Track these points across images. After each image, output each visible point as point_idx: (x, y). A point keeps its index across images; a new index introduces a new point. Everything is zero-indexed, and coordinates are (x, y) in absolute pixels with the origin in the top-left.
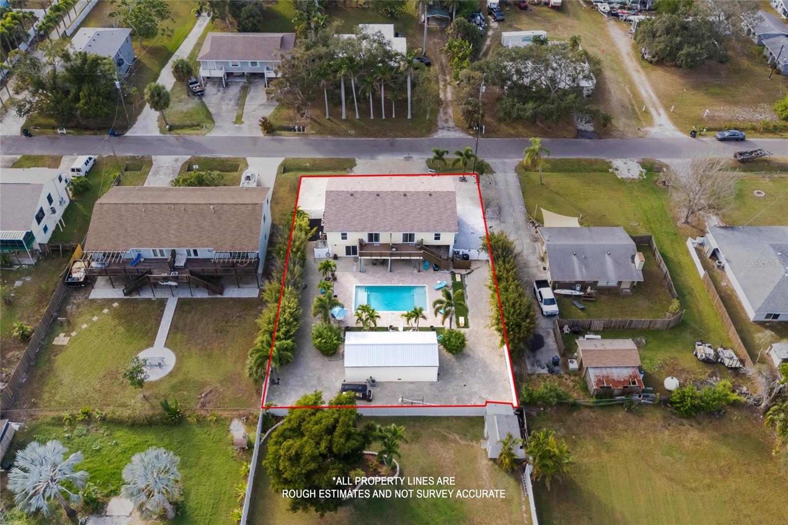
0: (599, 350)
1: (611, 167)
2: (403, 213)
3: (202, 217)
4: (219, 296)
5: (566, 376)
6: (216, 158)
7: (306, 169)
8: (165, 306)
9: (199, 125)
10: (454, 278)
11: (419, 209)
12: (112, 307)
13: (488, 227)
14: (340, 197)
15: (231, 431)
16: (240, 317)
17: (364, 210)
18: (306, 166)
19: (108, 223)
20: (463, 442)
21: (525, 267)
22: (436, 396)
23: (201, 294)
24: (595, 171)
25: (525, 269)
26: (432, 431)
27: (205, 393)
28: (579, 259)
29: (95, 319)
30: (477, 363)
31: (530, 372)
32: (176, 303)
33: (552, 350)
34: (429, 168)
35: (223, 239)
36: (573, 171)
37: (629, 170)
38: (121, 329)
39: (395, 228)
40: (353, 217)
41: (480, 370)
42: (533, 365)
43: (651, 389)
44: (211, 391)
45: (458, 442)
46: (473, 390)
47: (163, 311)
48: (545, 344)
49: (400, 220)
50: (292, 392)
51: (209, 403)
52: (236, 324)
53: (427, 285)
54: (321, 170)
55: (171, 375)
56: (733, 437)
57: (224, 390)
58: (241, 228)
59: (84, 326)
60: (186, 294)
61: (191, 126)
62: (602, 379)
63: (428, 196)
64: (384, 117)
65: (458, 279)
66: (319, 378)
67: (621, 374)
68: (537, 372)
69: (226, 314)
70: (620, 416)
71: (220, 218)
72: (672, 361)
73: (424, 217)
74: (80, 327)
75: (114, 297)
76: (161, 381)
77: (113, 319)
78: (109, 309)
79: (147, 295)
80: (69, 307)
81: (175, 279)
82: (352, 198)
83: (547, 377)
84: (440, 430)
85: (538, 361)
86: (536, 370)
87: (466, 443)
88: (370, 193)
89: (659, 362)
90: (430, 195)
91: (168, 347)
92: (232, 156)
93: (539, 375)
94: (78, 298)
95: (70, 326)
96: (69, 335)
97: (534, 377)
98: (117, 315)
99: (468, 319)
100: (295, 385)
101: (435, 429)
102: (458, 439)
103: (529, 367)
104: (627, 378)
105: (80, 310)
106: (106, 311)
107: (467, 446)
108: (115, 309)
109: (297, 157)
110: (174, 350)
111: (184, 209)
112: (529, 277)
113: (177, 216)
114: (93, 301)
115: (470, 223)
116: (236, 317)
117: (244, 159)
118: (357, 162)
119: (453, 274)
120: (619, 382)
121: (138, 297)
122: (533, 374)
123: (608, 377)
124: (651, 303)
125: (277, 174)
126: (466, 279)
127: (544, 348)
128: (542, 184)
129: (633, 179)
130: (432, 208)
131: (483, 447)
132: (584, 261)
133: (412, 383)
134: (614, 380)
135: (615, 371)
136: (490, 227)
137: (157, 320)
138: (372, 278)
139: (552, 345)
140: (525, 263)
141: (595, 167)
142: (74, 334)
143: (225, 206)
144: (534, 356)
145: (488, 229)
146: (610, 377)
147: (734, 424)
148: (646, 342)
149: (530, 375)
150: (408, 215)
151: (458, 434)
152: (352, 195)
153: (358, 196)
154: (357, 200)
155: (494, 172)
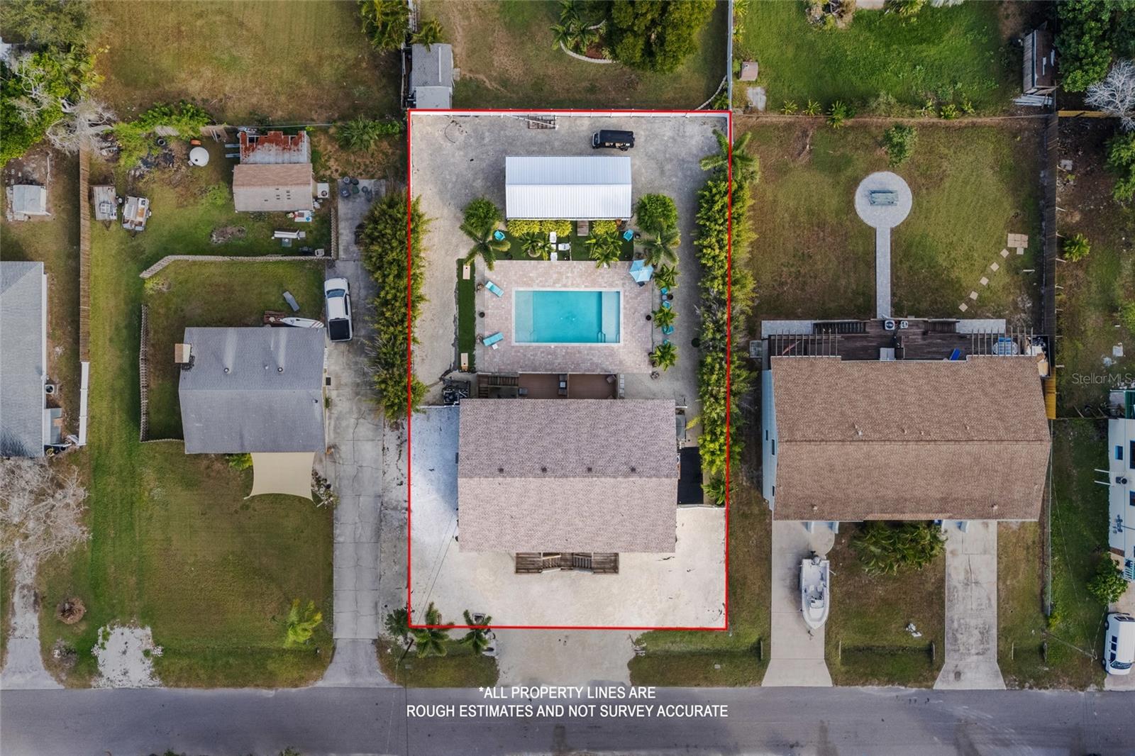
0: (286, 185)
1: (155, 660)
2: (549, 434)
3: (872, 418)
4: (819, 321)
5: (336, 176)
6: (889, 682)
7: (719, 655)
8: (893, 305)
10: (472, 359)
11: (522, 442)
12: (967, 304)
13: (405, 486)
14: (654, 465)
15: (763, 93)
16: (782, 284)
17: (612, 440)
18: (722, 662)
19: (1017, 405)
20: (482, 77)
21: (358, 385)
22: (510, 144)
26: (518, 94)
27: (805, 152)
28: (275, 362)
29: (984, 281)
30: (452, 198)
31: (383, 182)
32: (878, 309)
33: (347, 220)
34: (493, 658)
37: (124, 653)
38: (942, 260)
40: (629, 427)
41: (450, 186)
42: (377, 193)
43: (227, 156)
44: (799, 155)
46: (462, 153)
47: (893, 295)
48: (354, 229)
49: (552, 421)
51: (798, 137)
52: (785, 269)
53: (514, 344)
55: (855, 182)
56: (147, 81)
57: (783, 156)
59: (995, 267)
62: (293, 146)
63: (506, 468)
65: (465, 357)
66: (662, 172)
68: (373, 181)
69: (803, 290)
70: (280, 113)
71: (842, 414)
72: (185, 203)
74: (999, 265)
75: (970, 320)
76: (867, 172)
77: (958, 279)
78: (970, 299)
80: (1029, 304)
82: (633, 464)
83: (361, 174)
84: (509, 94)
85: (369, 201)
86: (375, 184)
87: (477, 76)
88: (604, 474)
90: (501, 470)
91: (870, 227)
93: (372, 177)
95: (1013, 265)
96: (1010, 250)
97: (379, 174)
98: (959, 291)
99: (458, 276)
100: (692, 163)
101: (514, 95)
102: (487, 81)
103: (383, 190)
104: (259, 147)
105: (1011, 298)
106: (974, 296)
107: (477, 72)
108: (962, 299)
110: (861, 223)
111: (904, 432)
112: (356, 363)
113: (912, 419)
114: (997, 315)
116: (787, 283)
117: (836, 682)
118: (627, 672)
119: (471, 369)
120: (270, 141)
122: (379, 179)
123: (284, 149)
124: (182, 311)
125: (769, 636)
126: (453, 360)
127: (357, 222)
129: (123, 625)
130: (500, 444)
131: (458, 70)
132: (269, 359)
134: (277, 145)
135: (272, 159)
136: (401, 484)
137: (898, 278)
138: (595, 360)
139: (345, 229)
140: (357, 394)
141: (185, 662)
142: (1005, 253)
143: (840, 437)
144: (373, 208)
145: (406, 481)
146: (281, 148)
147: (138, 102)
148: (212, 236)
149: (384, 177)
150: (540, 431)
151: (488, 90)
152: (633, 470)
153: (625, 468)
154: (623, 460)
155: (375, 641)
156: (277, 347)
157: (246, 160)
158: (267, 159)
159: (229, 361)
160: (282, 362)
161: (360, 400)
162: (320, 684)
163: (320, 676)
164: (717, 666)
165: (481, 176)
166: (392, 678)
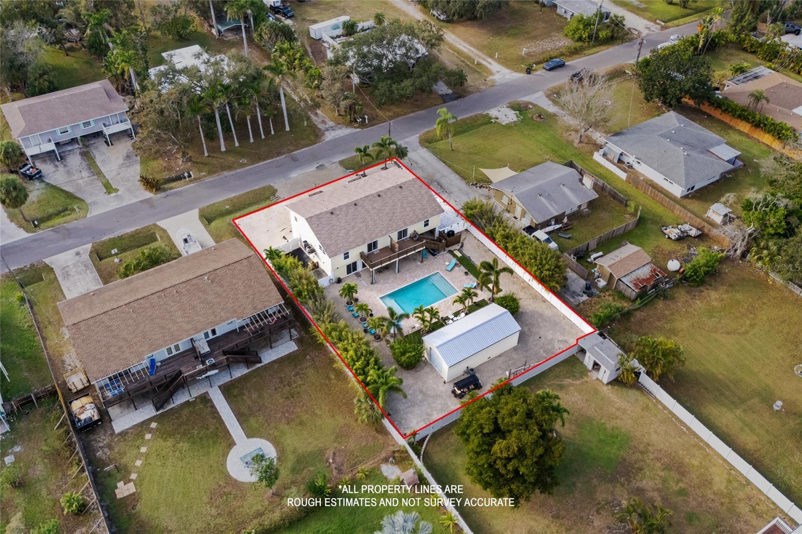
0: (619, 261)
1: (492, 118)
2: (388, 213)
3: (201, 291)
4: (259, 365)
5: (602, 294)
6: (122, 236)
7: (228, 212)
8: (210, 401)
9: (66, 209)
10: (455, 256)
11: (399, 204)
12: (152, 429)
14: (323, 220)
15: (388, 477)
16: (297, 374)
18: (227, 210)
19: (99, 341)
20: (578, 382)
23: (240, 372)
24: (481, 125)
26: (549, 385)
27: (331, 457)
28: (545, 198)
29: (143, 450)
30: (533, 315)
31: (576, 303)
32: (220, 392)
33: (576, 279)
35: (239, 304)
36: (464, 132)
37: (506, 115)
38: (184, 446)
39: (390, 229)
40: (347, 234)
41: (540, 320)
42: (573, 297)
44: (334, 454)
45: (573, 385)
46: (549, 338)
47: (213, 406)
48: (568, 277)
49: (391, 220)
50: (409, 415)
51: (342, 465)
52: (300, 383)
53: (439, 271)
54: (244, 208)
55: (280, 460)
56: (737, 285)
57: (346, 446)
59: (138, 463)
60: (225, 379)
61: (58, 214)
62: (636, 282)
63: (399, 189)
64: (263, 137)
65: (459, 255)
66: (421, 392)
67: (645, 272)
68: (582, 300)
69: (281, 378)
70: (661, 306)
71: (222, 286)
72: (657, 249)
73: (408, 209)
74: (135, 466)
75: (145, 418)
77: (165, 440)
78: (150, 433)
79: (181, 399)
80: (99, 454)
81: (213, 366)
82: (333, 216)
83: (591, 301)
84: (553, 382)
85: (574, 292)
86: (580, 300)
87: (580, 382)
88: (347, 205)
89: (650, 253)
90: (401, 187)
91: (252, 437)
93: (585, 302)
94: (101, 440)
95: (123, 472)
96: (130, 481)
97: (582, 306)
98: (163, 434)
100: (406, 408)
101: (549, 383)
102: (572, 382)
103: (572, 300)
104: (651, 274)
105: (116, 450)
106: (148, 436)
107: (582, 383)
108: (157, 429)
109: (211, 203)
110: (261, 437)
111: (177, 292)
113: (173, 301)
114: (123, 434)
116: (294, 376)
117: (155, 225)
118: (274, 187)
119: (451, 252)
120: (648, 279)
121: (172, 406)
122: (580, 304)
123: (638, 279)
124: (609, 212)
125: (205, 226)
126: (464, 251)
128: (452, 150)
130: (410, 199)
131: (594, 378)
132: (550, 198)
133: (500, 356)
134: (644, 279)
135: (639, 271)
137: (214, 418)
138: (387, 285)
139: (574, 276)
141: (479, 122)
142: (133, 476)
143: (218, 271)
144: (568, 290)
146: (640, 278)
147: (729, 275)
150: (394, 213)
151: (568, 378)
152: (332, 213)
153: (338, 212)
154: (340, 216)
156: (551, 205)
157: (650, 265)
158: (642, 270)
159: (566, 190)
160: (542, 198)
162: (418, 135)
163: (420, 136)
164: (228, 207)
165: (528, 333)
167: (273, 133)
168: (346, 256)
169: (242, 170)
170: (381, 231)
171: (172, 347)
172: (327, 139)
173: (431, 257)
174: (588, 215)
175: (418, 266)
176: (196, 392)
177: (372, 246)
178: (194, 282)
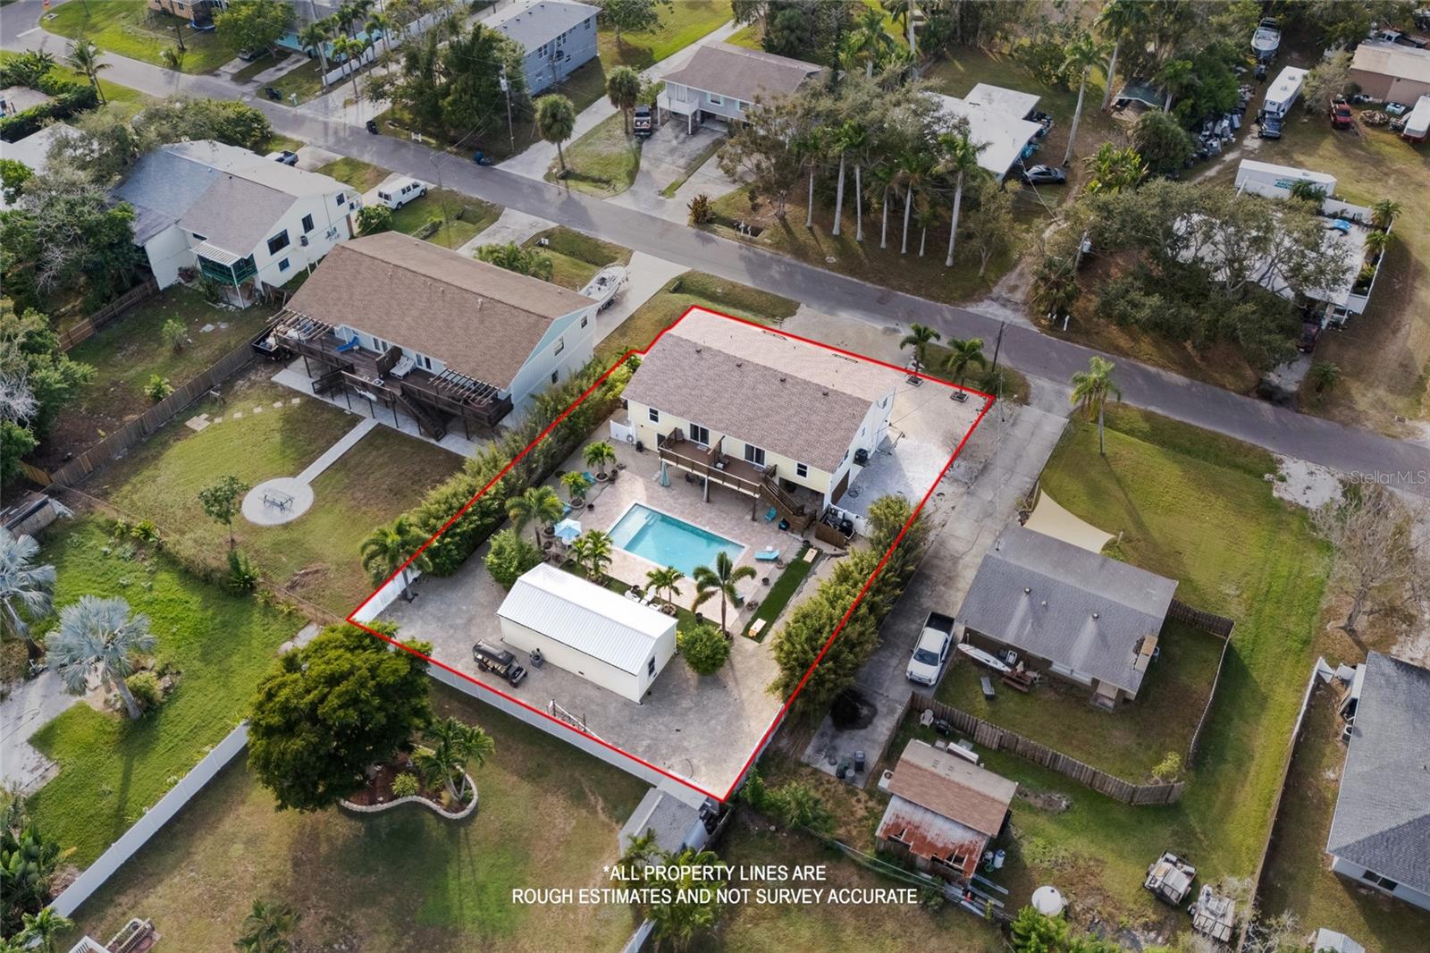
0: (933, 775)
1: (1273, 471)
3: (460, 310)
4: (433, 441)
5: (863, 796)
6: (590, 239)
7: (713, 297)
8: (354, 426)
9: (608, 182)
10: (803, 553)
11: (791, 412)
12: (290, 402)
13: (936, 491)
14: (677, 349)
15: (296, 639)
17: (703, 382)
18: (715, 293)
19: (336, 278)
20: (602, 817)
21: (945, 585)
22: (620, 726)
23: (411, 430)
24: (1236, 466)
25: (943, 588)
26: (571, 776)
27: (308, 571)
28: (1032, 605)
29: (258, 410)
30: (729, 705)
31: (804, 759)
32: (370, 428)
33: (874, 741)
34: (917, 360)
35: (468, 353)
36: (1189, 452)
37: (1308, 488)
38: (277, 437)
39: (734, 428)
40: (679, 388)
41: (723, 718)
42: (819, 751)
43: (1005, 891)
44: (317, 572)
45: (596, 812)
46: (686, 744)
47: (345, 433)
48: (870, 727)
49: (750, 419)
50: (420, 622)
51: (303, 586)
53: (747, 547)
55: (286, 526)
57: (335, 578)
58: (502, 347)
59: (238, 415)
60: (389, 421)
61: (597, 181)
62: (903, 825)
63: (818, 394)
64: (904, 251)
65: (809, 557)
66: (470, 620)
67: (946, 833)
68: (818, 766)
69: (422, 470)
71: (482, 322)
72: (1091, 863)
73: (792, 427)
74: (232, 414)
75: (301, 390)
76: (269, 529)
77: (278, 420)
78: (284, 403)
79: (340, 402)
80: (241, 382)
81: (378, 391)
82: (696, 356)
83: (828, 782)
84: (583, 780)
85: (835, 748)
86: (817, 762)
87: (607, 820)
88: (728, 357)
89: (1063, 853)
90: (826, 394)
91: (313, 487)
92: (615, 242)
93: (816, 771)
94: (259, 376)
95: (222, 405)
96: (212, 420)
97: (805, 771)
98: (287, 413)
99: (770, 628)
101: (577, 775)
102: (599, 808)
103: (809, 751)
104: (951, 847)
105: (250, 391)
106: (278, 405)
107: (604, 825)
108: (291, 407)
110: (316, 494)
111: (443, 291)
113: (428, 298)
114: (274, 385)
115: (909, 474)
117: (630, 252)
118: (799, 311)
119: (807, 546)
120: (932, 846)
121: (329, 401)
122: (807, 765)
123: (917, 827)
124: (1139, 744)
125: (661, 290)
126: (823, 562)
127: (863, 732)
128: (1103, 455)
129: (1305, 509)
130: (814, 418)
133: (599, 688)
134: (925, 838)
135: (939, 822)
136: (939, 495)
137: (328, 442)
138: (672, 501)
139: (882, 733)
140: (950, 578)
141: (1241, 460)
142: (218, 420)
143: (499, 305)
144: (834, 737)
145: (934, 496)
146: (921, 830)
148: (1068, 807)
149: (800, 764)
150: (768, 416)
151: (605, 799)
152: (699, 351)
153: (705, 355)
154: (702, 363)
155: (1028, 404)
156: (1023, 622)
157: (976, 838)
158: (947, 826)
159: (1090, 628)
161: (950, 571)
165: (678, 709)
166: (1024, 378)
167: (921, 253)
168: (654, 417)
169: (810, 267)
170: (721, 421)
171: (380, 340)
172: (970, 309)
173: (775, 526)
174: (1099, 711)
175: (740, 518)
176: (357, 408)
177: (700, 434)
178: (467, 296)
